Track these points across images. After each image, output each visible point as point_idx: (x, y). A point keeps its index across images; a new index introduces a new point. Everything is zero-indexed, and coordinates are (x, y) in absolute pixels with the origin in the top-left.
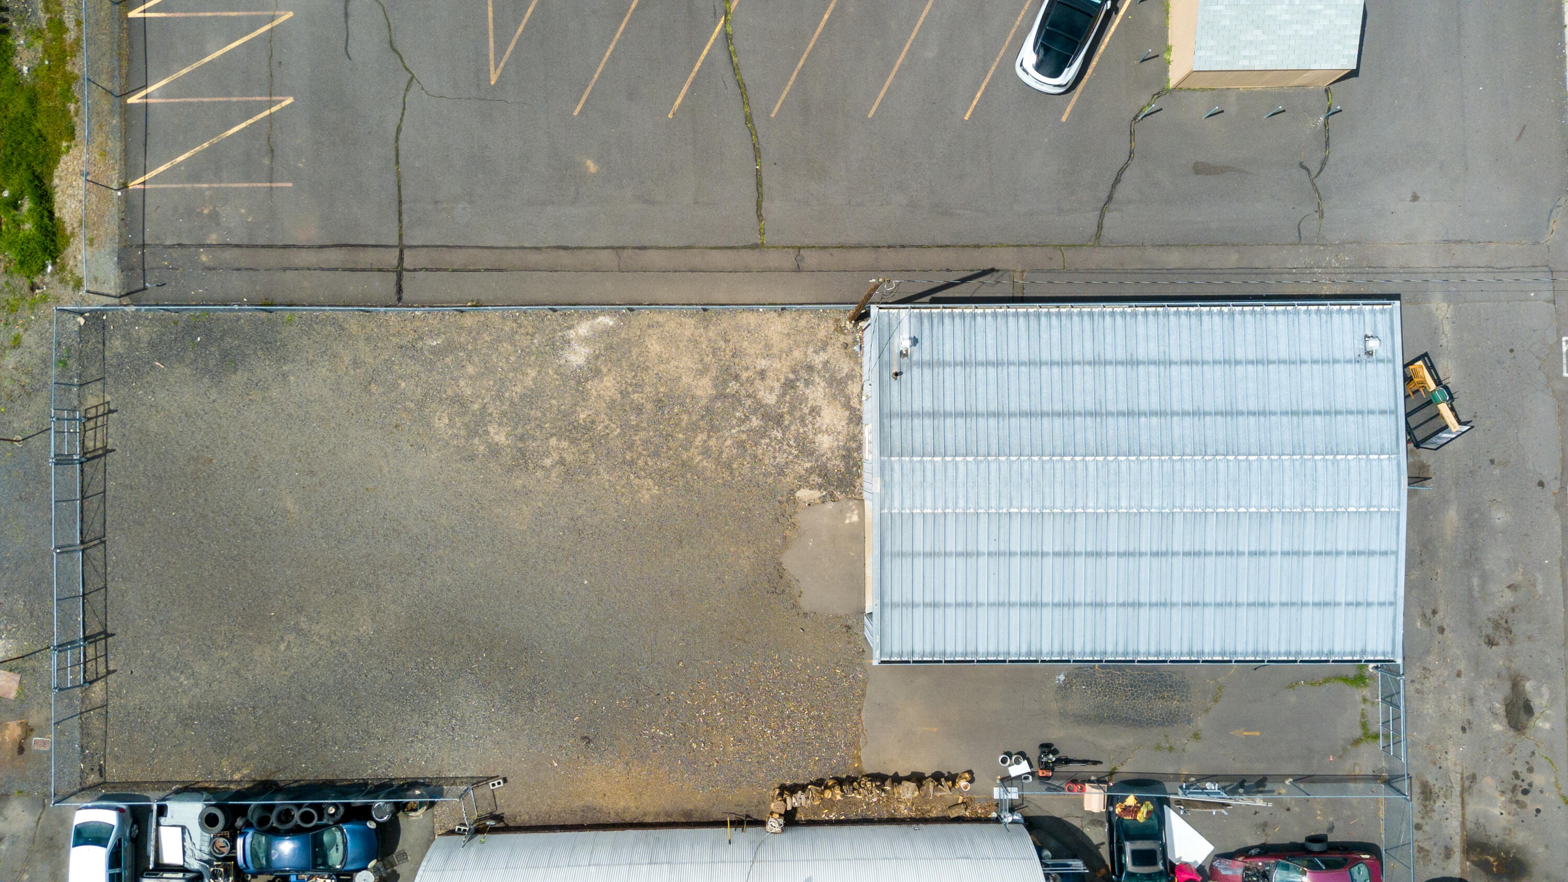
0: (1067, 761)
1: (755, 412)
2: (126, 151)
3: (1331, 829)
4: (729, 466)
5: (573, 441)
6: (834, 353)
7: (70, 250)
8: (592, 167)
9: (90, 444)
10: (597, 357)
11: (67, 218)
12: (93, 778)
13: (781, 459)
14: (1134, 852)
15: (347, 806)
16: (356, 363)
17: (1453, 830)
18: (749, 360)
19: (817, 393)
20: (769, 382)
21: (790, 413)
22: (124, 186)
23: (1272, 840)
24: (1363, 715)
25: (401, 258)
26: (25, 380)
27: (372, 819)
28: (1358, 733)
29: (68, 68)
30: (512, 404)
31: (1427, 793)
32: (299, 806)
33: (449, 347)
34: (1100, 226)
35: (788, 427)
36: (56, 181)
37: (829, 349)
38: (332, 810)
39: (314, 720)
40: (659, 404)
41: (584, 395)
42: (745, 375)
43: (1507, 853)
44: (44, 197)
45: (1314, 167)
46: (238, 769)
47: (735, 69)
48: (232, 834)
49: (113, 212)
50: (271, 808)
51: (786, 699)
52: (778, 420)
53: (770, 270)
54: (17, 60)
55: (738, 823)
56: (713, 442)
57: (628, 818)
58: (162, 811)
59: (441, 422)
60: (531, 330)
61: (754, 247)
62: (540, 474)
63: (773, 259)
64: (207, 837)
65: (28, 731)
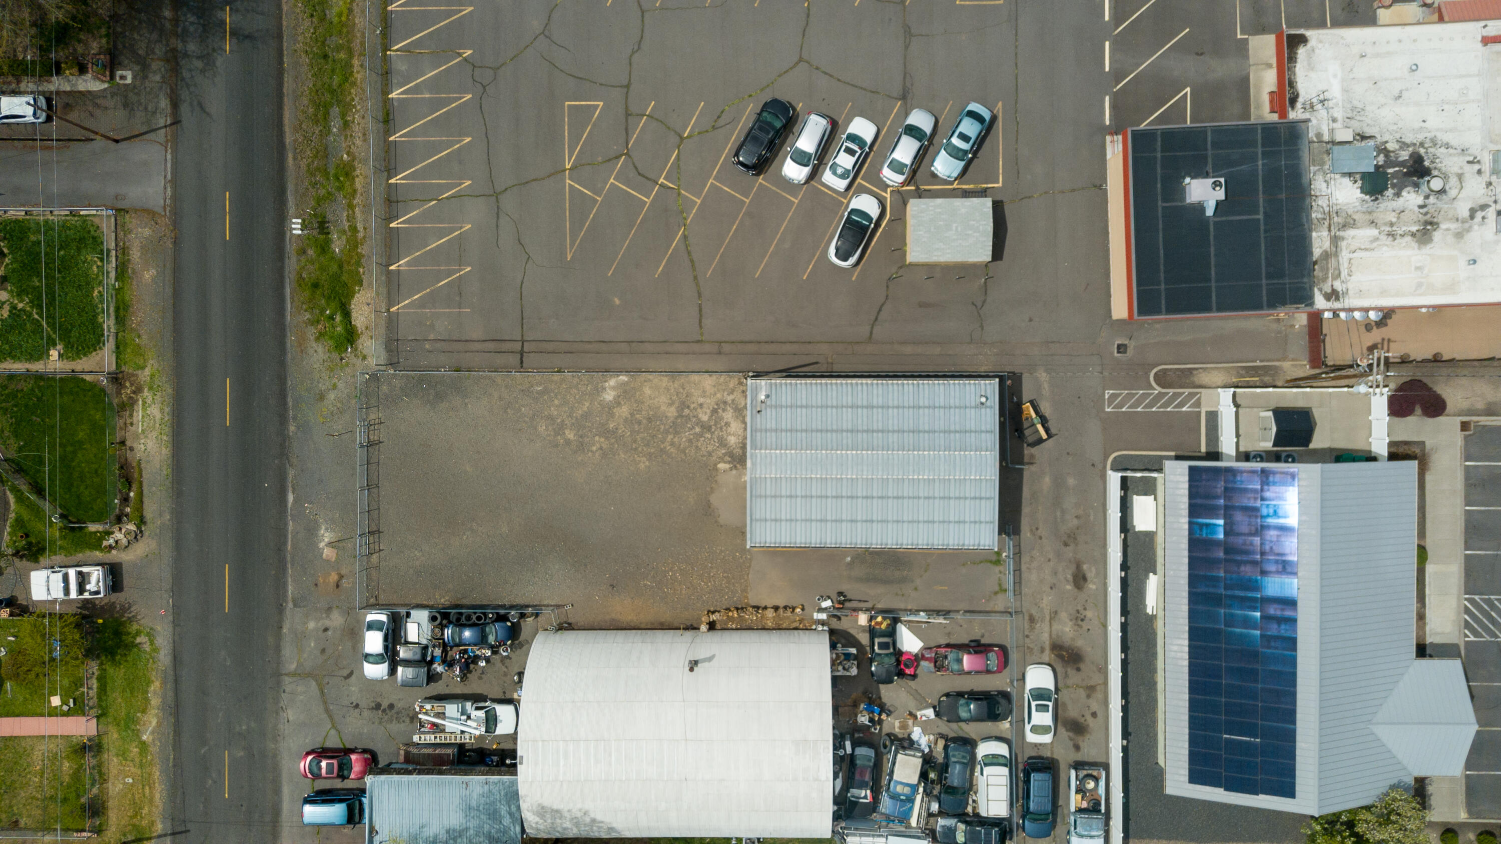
0: (850, 600)
1: (697, 424)
2: (389, 293)
3: (983, 636)
4: (684, 452)
5: (607, 438)
6: (737, 395)
7: (360, 341)
8: (617, 301)
9: (372, 437)
10: (619, 397)
11: (358, 325)
12: (372, 601)
13: (710, 448)
14: (879, 643)
15: (497, 613)
16: (501, 399)
17: (1045, 638)
18: (694, 398)
19: (728, 415)
20: (704, 410)
21: (715, 425)
22: (388, 311)
23: (953, 642)
24: (1000, 579)
25: (523, 346)
26: (339, 405)
27: (509, 621)
28: (997, 588)
29: (359, 250)
30: (577, 419)
31: (1032, 620)
32: (475, 613)
33: (546, 391)
34: (871, 333)
35: (714, 433)
36: (353, 306)
37: (735, 393)
38: (491, 616)
39: (480, 574)
40: (650, 420)
41: (611, 415)
42: (692, 406)
43: (1073, 650)
44: (347, 315)
45: (979, 304)
46: (444, 597)
47: (689, 253)
48: (442, 627)
49: (383, 323)
50: (461, 614)
51: (711, 567)
52: (709, 429)
53: (705, 353)
54: (333, 246)
55: (686, 629)
56: (676, 440)
57: (632, 625)
58: (408, 615)
59: (542, 428)
60: (586, 383)
61: (698, 342)
62: (590, 454)
63: (707, 347)
64: (431, 627)
65: (341, 577)
